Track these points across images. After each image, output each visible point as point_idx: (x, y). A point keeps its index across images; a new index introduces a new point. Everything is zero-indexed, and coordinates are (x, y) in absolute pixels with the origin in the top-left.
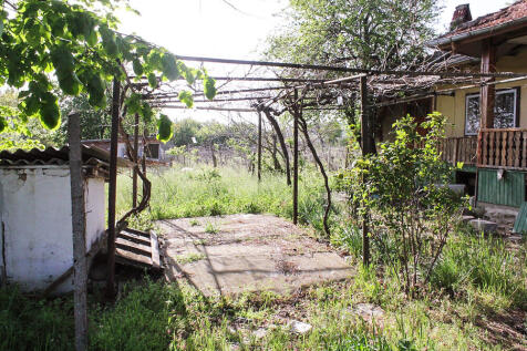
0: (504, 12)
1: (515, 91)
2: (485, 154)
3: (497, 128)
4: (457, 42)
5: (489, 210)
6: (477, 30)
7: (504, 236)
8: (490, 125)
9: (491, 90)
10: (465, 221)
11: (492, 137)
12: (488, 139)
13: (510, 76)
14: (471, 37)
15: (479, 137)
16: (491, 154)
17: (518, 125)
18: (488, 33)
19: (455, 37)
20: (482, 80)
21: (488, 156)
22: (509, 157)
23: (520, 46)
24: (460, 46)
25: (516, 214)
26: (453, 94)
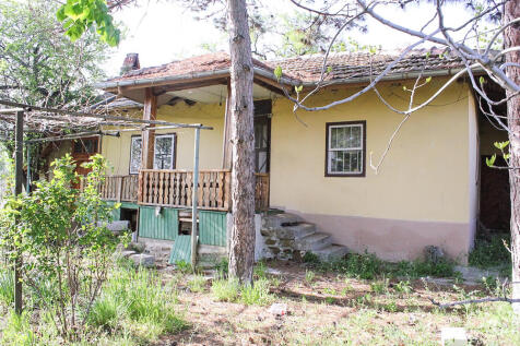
0: (164, 68)
1: (173, 136)
2: (145, 192)
3: (156, 168)
4: (123, 87)
5: (149, 245)
6: (141, 80)
7: (159, 268)
8: (150, 166)
9: (152, 135)
10: (128, 256)
11: (151, 176)
12: (148, 179)
13: (164, 124)
14: (136, 85)
15: (140, 177)
16: (150, 193)
17: (174, 168)
18: (149, 83)
19: (122, 82)
20: (144, 125)
21: (148, 195)
22: (171, 195)
23: (177, 98)
24: (126, 91)
25: (171, 247)
26: (118, 135)
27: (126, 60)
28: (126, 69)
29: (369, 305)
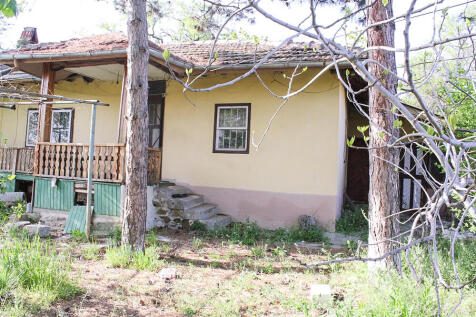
0: (63, 44)
1: (70, 111)
2: (41, 164)
3: (53, 141)
4: (20, 61)
5: (45, 215)
6: (38, 54)
7: (53, 237)
8: (47, 139)
9: (49, 109)
10: (21, 227)
11: (47, 149)
12: (45, 152)
13: (61, 99)
14: (33, 59)
15: (37, 149)
16: (47, 165)
17: (71, 141)
18: (46, 58)
19: (19, 56)
20: (41, 99)
21: (44, 167)
22: (67, 168)
23: (75, 75)
24: (22, 65)
25: (67, 216)
26: (14, 108)
27: (24, 34)
28: (23, 43)
29: (250, 267)
